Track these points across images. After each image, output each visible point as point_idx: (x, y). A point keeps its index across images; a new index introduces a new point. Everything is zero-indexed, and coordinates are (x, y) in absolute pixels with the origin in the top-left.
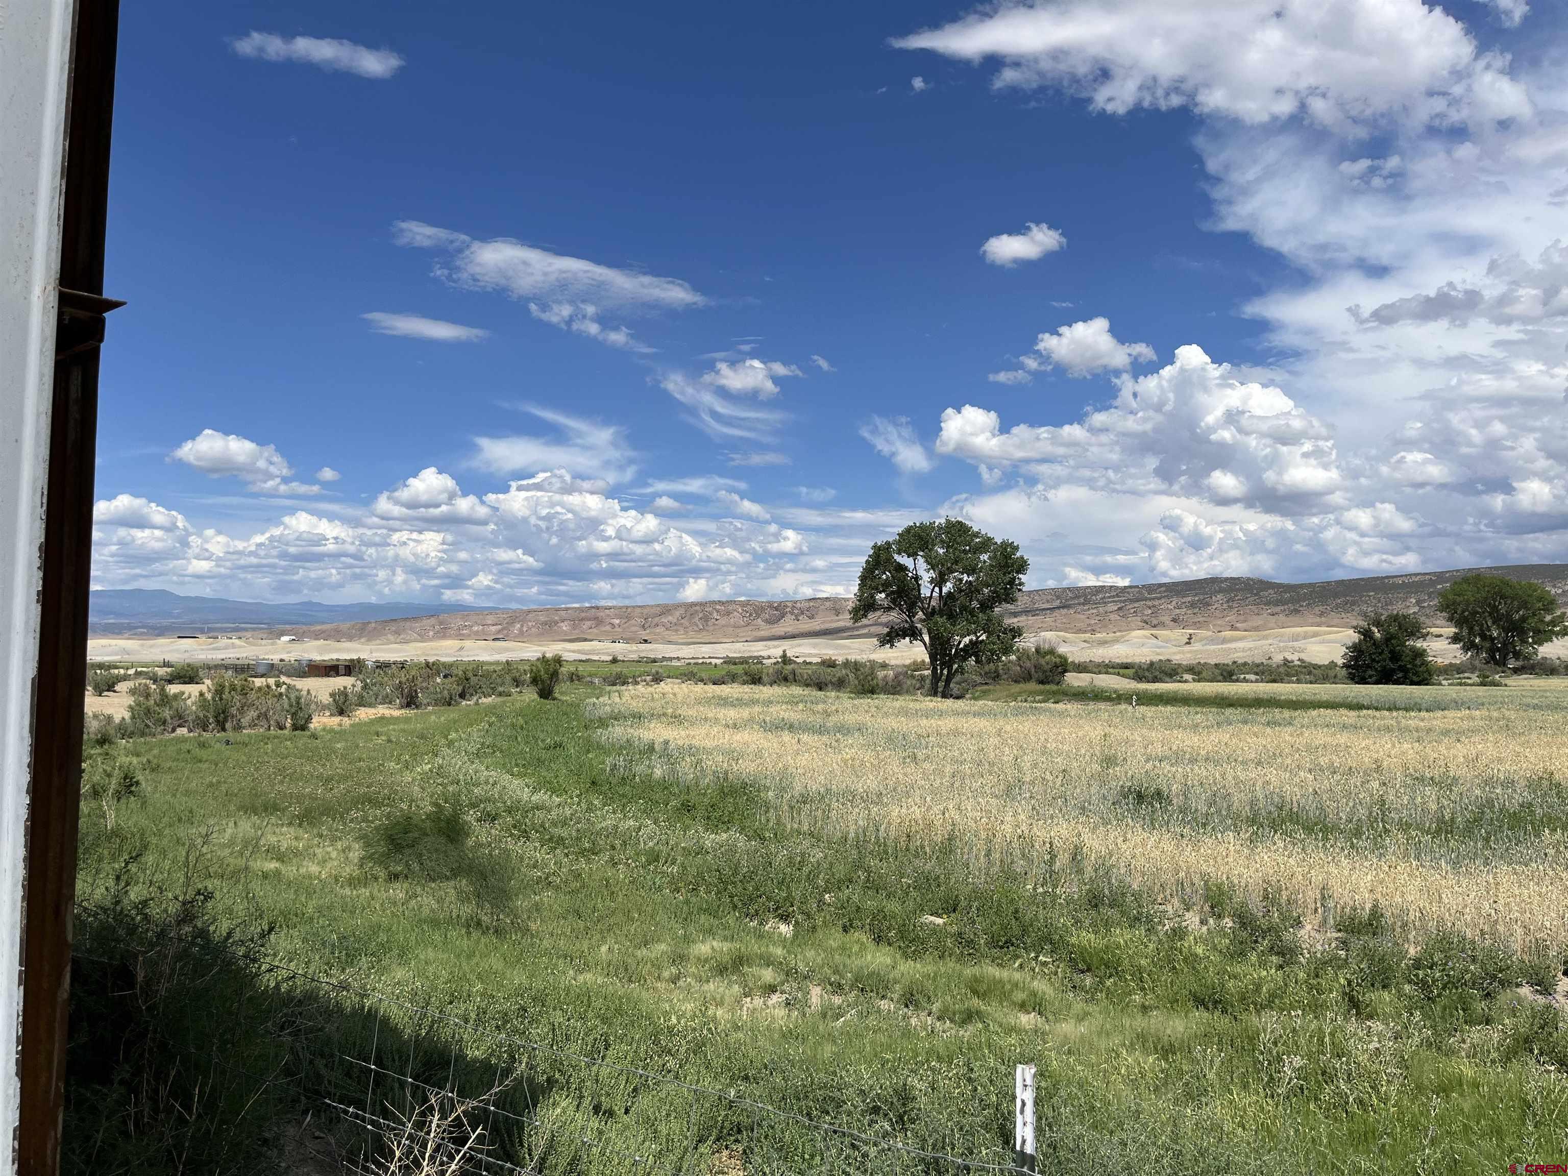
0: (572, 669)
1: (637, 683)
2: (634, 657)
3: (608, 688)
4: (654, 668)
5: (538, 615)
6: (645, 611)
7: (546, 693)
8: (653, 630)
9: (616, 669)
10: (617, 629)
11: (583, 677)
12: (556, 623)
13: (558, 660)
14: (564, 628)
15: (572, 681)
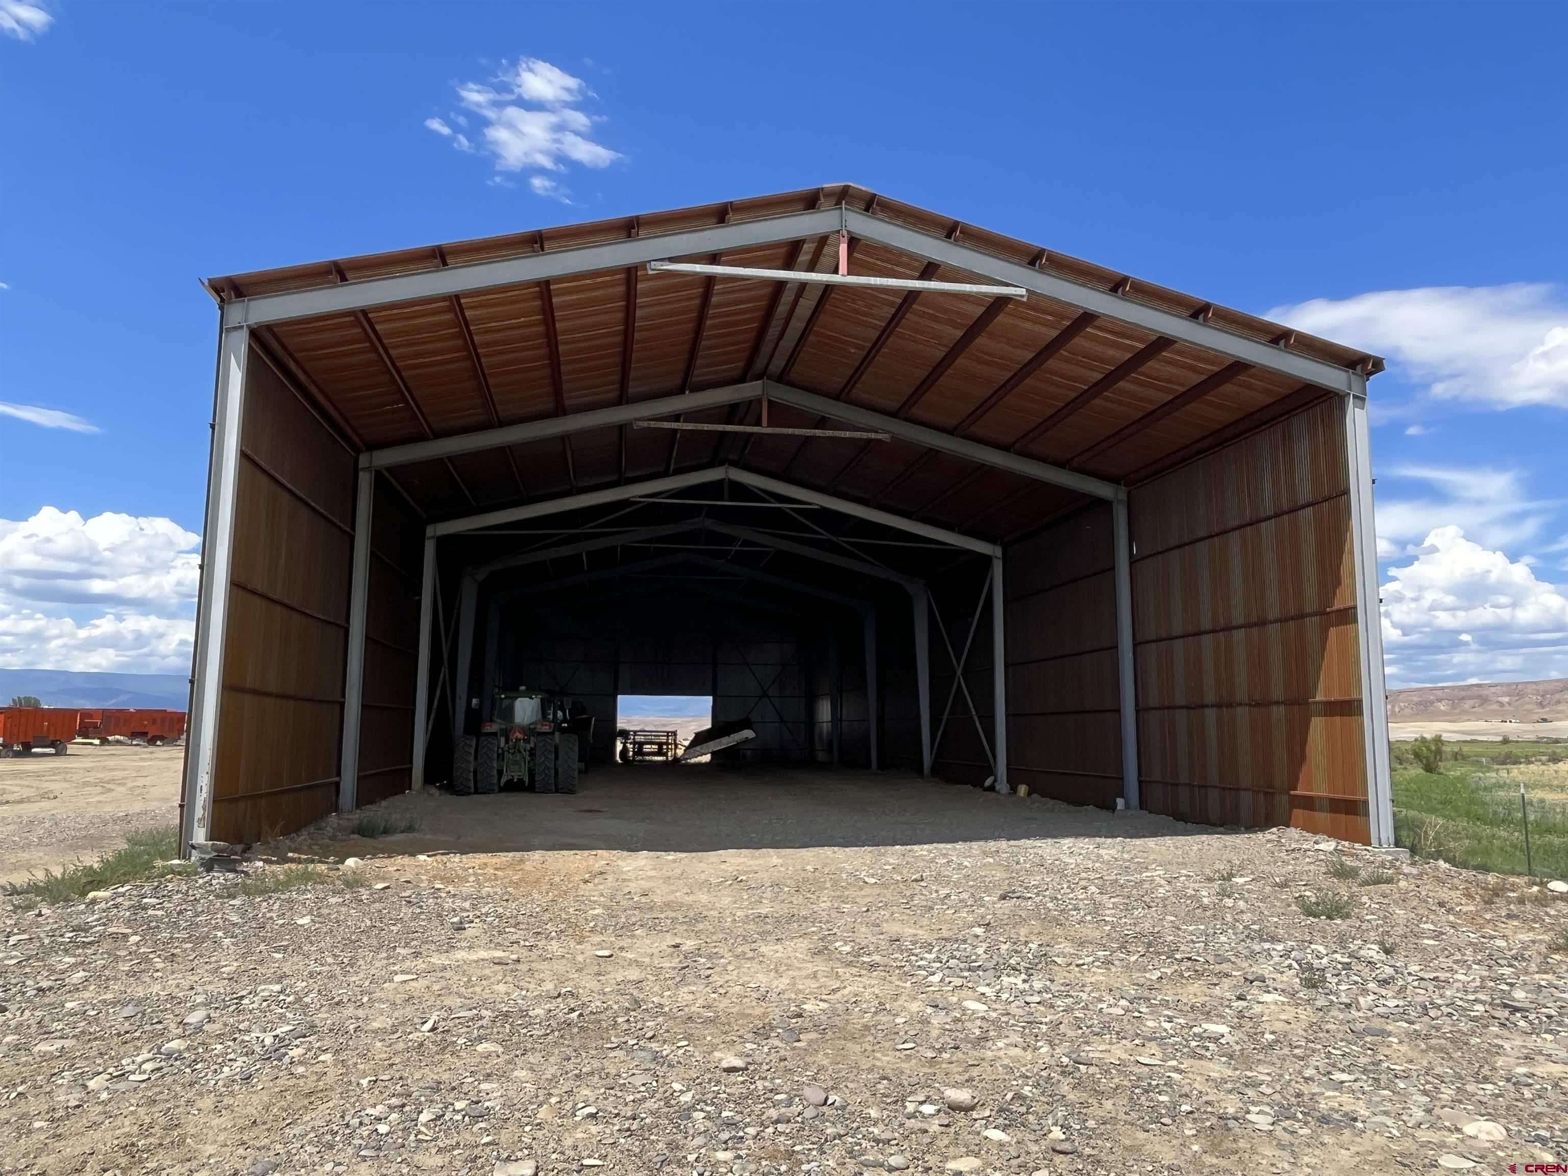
0: (1456, 749)
1: (1530, 762)
2: (1532, 737)
3: (1496, 767)
4: (1551, 749)
5: (1410, 696)
6: (1541, 687)
7: (1429, 768)
8: (1554, 708)
9: (1505, 749)
10: (1507, 708)
11: (1469, 757)
12: (1432, 703)
13: (1438, 740)
14: (1442, 708)
15: (1456, 759)
